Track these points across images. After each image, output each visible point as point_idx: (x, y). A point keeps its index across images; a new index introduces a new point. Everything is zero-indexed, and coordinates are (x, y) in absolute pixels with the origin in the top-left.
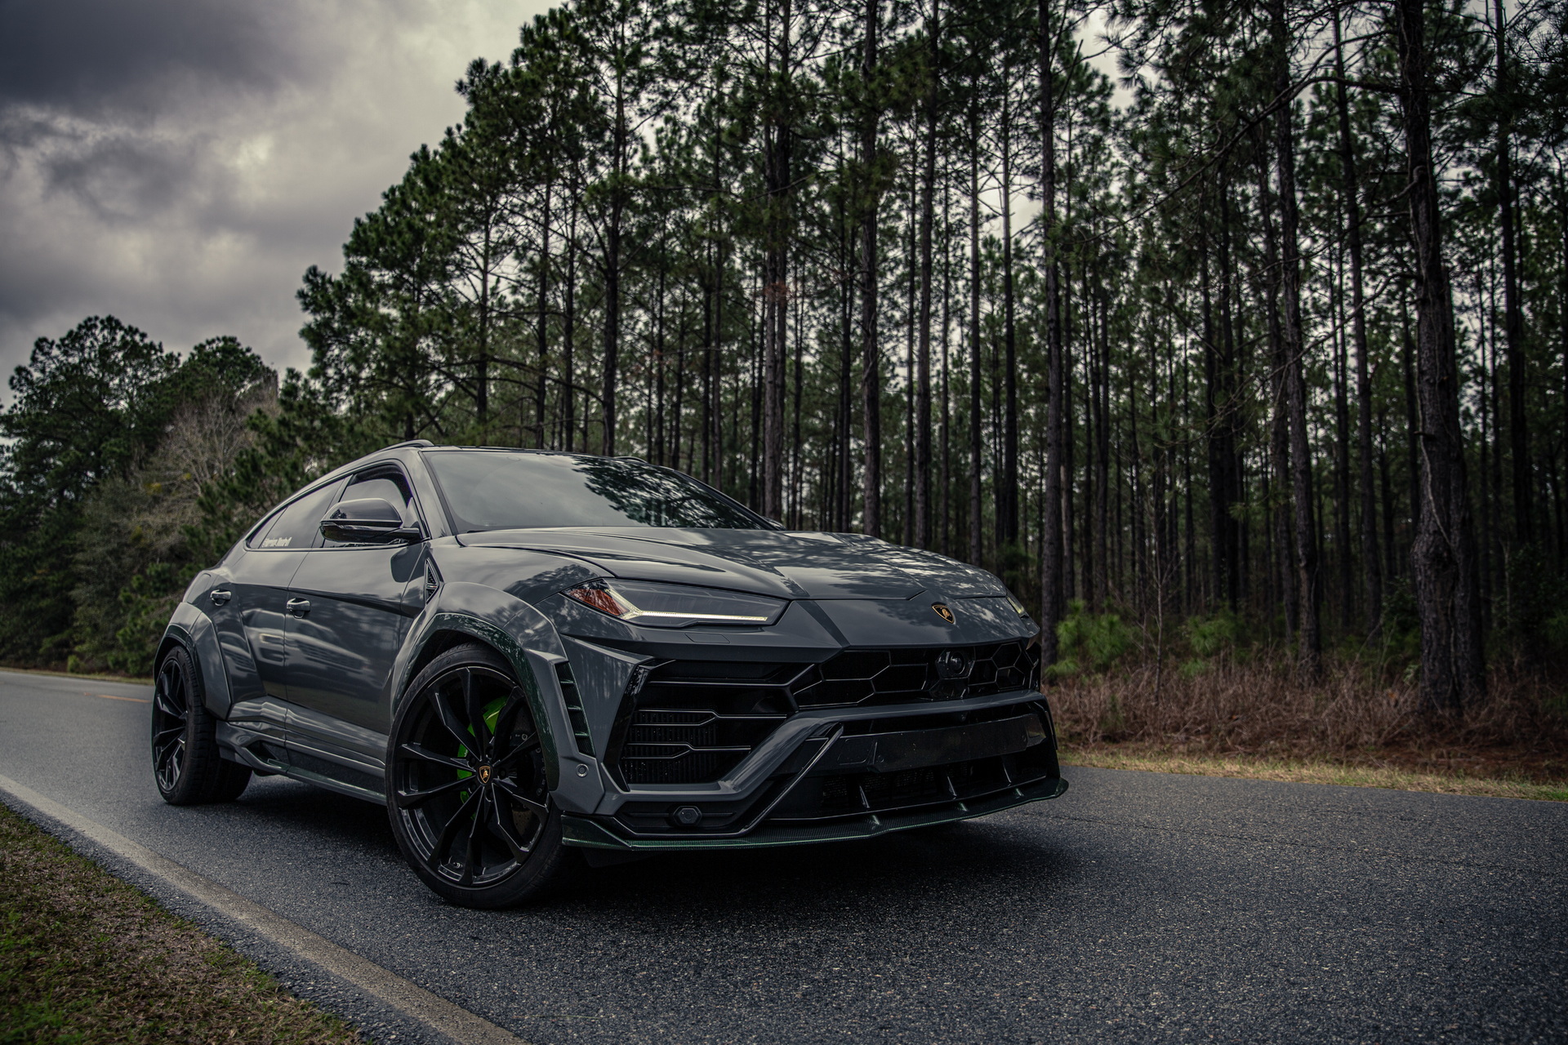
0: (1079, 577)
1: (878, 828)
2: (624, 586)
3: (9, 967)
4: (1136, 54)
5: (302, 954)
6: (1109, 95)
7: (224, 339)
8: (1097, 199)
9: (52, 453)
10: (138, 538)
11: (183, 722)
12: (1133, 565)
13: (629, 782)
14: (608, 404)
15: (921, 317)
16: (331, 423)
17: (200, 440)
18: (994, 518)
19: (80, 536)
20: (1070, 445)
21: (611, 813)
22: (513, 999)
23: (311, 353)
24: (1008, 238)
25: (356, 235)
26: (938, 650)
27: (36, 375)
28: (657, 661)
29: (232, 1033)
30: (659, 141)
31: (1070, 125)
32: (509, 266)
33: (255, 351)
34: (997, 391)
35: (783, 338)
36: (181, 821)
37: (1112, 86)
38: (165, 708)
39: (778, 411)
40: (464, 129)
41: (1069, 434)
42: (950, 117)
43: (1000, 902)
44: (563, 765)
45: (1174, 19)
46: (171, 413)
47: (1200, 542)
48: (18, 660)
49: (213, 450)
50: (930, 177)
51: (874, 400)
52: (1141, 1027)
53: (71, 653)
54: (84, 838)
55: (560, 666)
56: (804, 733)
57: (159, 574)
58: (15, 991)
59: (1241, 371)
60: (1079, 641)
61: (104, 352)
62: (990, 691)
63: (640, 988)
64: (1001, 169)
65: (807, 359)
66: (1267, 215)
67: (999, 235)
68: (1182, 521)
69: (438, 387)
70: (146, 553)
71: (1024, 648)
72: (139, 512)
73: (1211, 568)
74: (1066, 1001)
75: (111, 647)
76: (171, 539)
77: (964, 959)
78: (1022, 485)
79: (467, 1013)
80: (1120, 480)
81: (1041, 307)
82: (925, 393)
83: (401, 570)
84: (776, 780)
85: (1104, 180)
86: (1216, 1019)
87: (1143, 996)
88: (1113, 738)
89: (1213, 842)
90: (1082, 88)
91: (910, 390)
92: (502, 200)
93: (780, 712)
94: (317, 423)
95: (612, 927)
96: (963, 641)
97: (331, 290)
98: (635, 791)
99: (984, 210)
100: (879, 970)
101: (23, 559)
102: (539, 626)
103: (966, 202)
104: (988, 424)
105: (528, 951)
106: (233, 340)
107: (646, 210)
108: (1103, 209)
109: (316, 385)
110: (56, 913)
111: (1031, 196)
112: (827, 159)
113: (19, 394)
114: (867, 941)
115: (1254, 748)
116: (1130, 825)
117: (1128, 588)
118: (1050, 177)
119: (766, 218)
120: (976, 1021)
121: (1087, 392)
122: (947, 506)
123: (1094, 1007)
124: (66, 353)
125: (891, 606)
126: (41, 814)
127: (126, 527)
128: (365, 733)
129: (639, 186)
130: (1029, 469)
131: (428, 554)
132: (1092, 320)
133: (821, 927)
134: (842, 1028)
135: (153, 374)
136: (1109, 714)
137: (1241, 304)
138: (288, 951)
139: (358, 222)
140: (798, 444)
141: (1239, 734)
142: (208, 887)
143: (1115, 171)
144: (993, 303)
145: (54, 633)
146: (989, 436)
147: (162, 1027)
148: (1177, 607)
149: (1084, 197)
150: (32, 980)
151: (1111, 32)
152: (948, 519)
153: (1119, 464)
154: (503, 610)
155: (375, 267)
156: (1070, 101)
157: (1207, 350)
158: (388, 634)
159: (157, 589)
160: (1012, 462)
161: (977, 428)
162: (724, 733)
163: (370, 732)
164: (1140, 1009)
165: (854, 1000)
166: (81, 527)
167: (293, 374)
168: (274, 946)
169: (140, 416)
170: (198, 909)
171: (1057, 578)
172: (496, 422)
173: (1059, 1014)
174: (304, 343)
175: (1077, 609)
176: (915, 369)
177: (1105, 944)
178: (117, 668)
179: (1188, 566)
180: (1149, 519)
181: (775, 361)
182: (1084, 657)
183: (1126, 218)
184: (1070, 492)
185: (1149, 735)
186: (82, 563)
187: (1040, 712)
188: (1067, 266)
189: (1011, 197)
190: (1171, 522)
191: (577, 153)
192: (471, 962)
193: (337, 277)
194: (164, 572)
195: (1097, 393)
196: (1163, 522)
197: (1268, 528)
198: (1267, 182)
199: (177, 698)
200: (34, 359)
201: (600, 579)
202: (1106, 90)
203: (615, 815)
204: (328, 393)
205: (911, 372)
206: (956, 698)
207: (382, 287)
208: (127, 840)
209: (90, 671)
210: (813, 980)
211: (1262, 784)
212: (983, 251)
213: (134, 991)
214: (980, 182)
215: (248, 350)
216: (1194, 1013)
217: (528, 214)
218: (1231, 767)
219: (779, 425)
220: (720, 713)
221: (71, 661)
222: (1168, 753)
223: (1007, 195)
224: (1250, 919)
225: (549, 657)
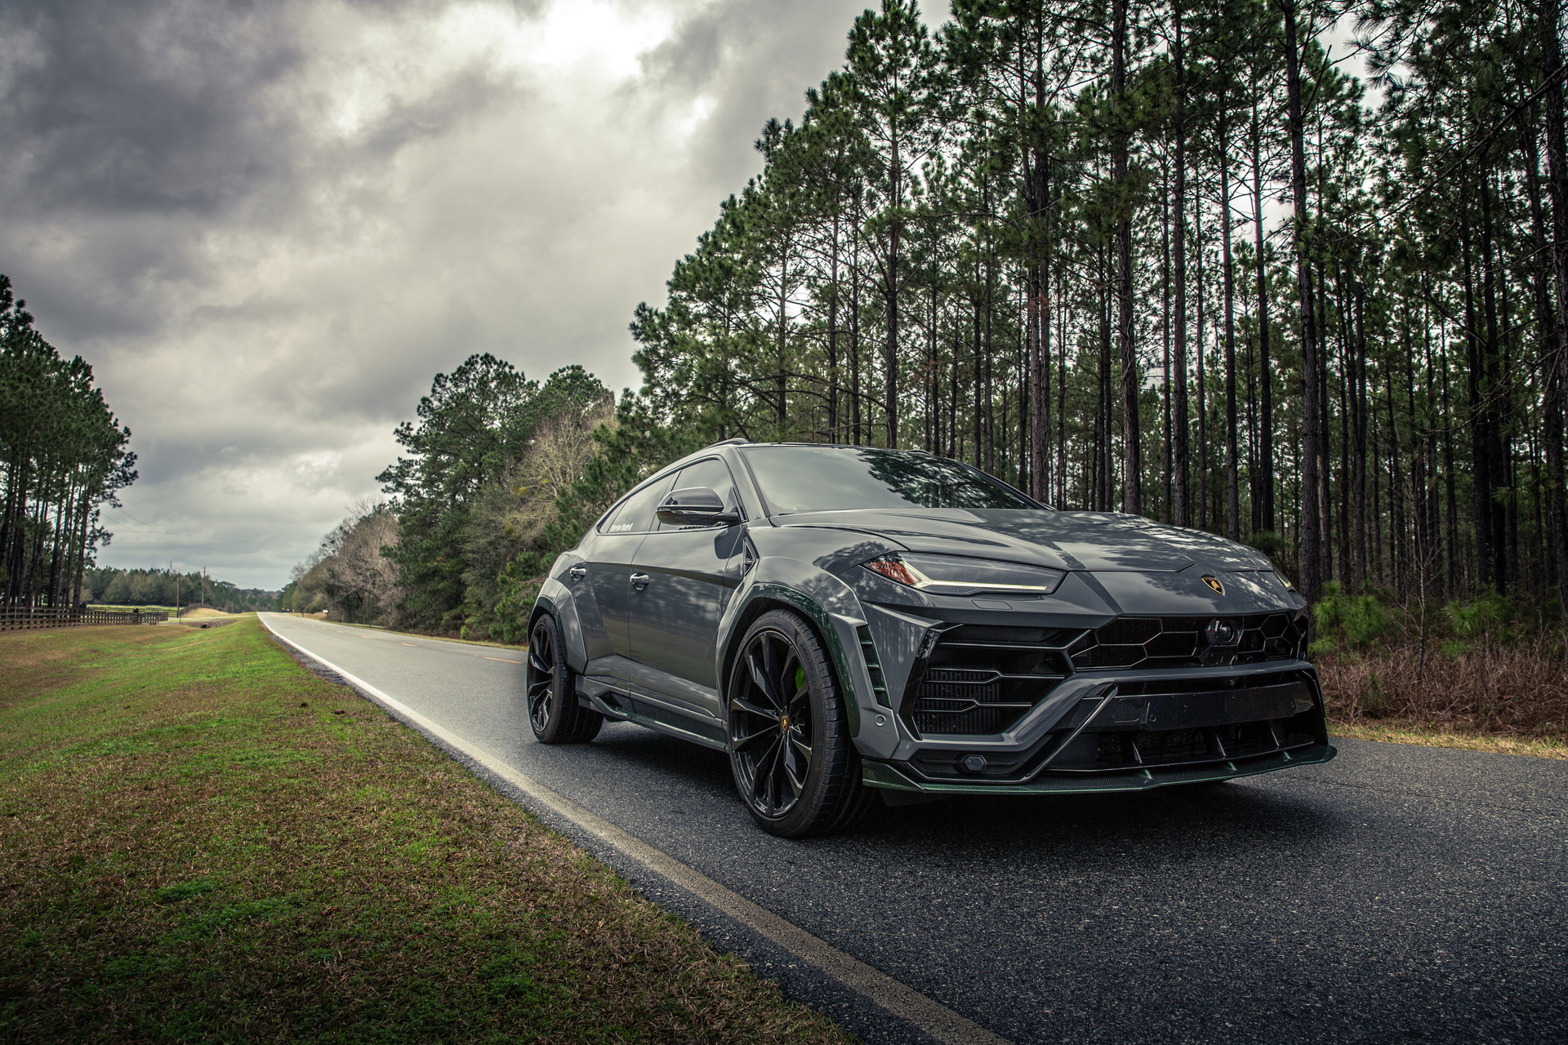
0: (1336, 562)
1: (1151, 782)
2: (916, 559)
3: (436, 858)
4: (1386, 55)
5: (651, 866)
6: (1360, 96)
7: (573, 367)
8: (1349, 198)
9: (447, 465)
10: (510, 532)
11: (550, 676)
12: (1393, 549)
13: (921, 732)
14: (891, 410)
15: (1175, 322)
16: (658, 434)
17: (555, 452)
18: (1250, 505)
19: (468, 530)
20: (1326, 435)
21: (906, 758)
22: (826, 914)
23: (643, 375)
24: (1260, 242)
25: (677, 273)
26: (1207, 619)
27: (436, 404)
28: (946, 625)
29: (601, 923)
30: (927, 175)
31: (1320, 130)
32: (802, 293)
33: (596, 377)
34: (1251, 387)
35: (1047, 345)
36: (551, 756)
37: (1363, 88)
38: (536, 665)
39: (1044, 411)
40: (764, 178)
41: (1325, 425)
42: (1199, 132)
43: (1272, 856)
44: (864, 716)
45: (1429, 15)
46: (533, 429)
47: (1462, 527)
48: (426, 629)
49: (565, 459)
50: (1180, 189)
51: (1132, 397)
52: (1426, 982)
53: (463, 624)
54: (480, 766)
55: (861, 630)
56: (1081, 694)
57: (526, 561)
58: (441, 876)
59: (1506, 357)
60: (1335, 621)
61: (483, 382)
62: (1259, 658)
63: (937, 913)
64: (1251, 176)
65: (1069, 364)
66: (1536, 200)
67: (1251, 239)
68: (1443, 507)
69: (745, 399)
70: (515, 543)
71: (1291, 619)
72: (510, 511)
73: (1475, 552)
74: (1345, 951)
75: (491, 620)
76: (534, 533)
77: (1239, 906)
78: (1277, 476)
79: (787, 923)
80: (1377, 469)
81: (1296, 304)
82: (1181, 391)
83: (723, 548)
84: (1057, 735)
85: (1355, 180)
86: (1508, 982)
87: (1426, 953)
88: (1374, 714)
89: (1492, 812)
90: (1331, 93)
91: (1166, 389)
92: (796, 238)
93: (1058, 672)
94: (648, 434)
95: (908, 860)
96: (1231, 611)
97: (657, 321)
98: (927, 740)
99: (1235, 216)
100: (1156, 911)
101: (428, 549)
102: (841, 595)
103: (1217, 209)
104: (1242, 418)
105: (837, 876)
106: (579, 368)
107: (918, 237)
108: (1354, 207)
109: (646, 402)
110: (465, 821)
111: (1281, 200)
112: (1085, 181)
113: (424, 420)
114: (1143, 884)
115: (1527, 728)
116: (1401, 792)
117: (1387, 571)
118: (1300, 181)
119: (1026, 238)
120: (1253, 962)
121: (1343, 385)
122: (1204, 495)
123: (1374, 959)
124: (456, 385)
125: (1157, 577)
126: (448, 745)
127: (501, 523)
128: (693, 688)
129: (912, 216)
130: (1284, 457)
131: (746, 534)
132: (1346, 315)
133: (1100, 870)
134: (1124, 959)
135: (518, 398)
136: (1370, 692)
137: (1505, 291)
138: (638, 863)
139: (678, 263)
140: (1063, 440)
141: (1511, 714)
142: (574, 809)
143: (1368, 169)
144: (1246, 304)
145: (451, 608)
146: (1244, 428)
147: (547, 914)
148: (1438, 592)
149: (1335, 198)
150: (452, 870)
151: (1360, 36)
152: (1205, 507)
153: (1376, 452)
154: (810, 581)
155: (691, 299)
156: (1320, 107)
157: (1469, 337)
158: (712, 605)
159: (526, 573)
160: (1267, 451)
161: (1233, 421)
162: (1008, 690)
163: (698, 686)
164: (1423, 964)
165: (1134, 936)
166: (469, 522)
167: (628, 393)
168: (628, 858)
169: (510, 433)
170: (568, 826)
171: (1314, 561)
172: (791, 429)
173: (1339, 962)
174: (636, 367)
175: (1333, 591)
176: (1172, 368)
177: (1382, 902)
178: (496, 637)
179: (1450, 550)
180: (1410, 506)
181: (1040, 366)
182: (1342, 636)
183: (1380, 214)
184: (1326, 480)
185: (1412, 712)
186: (469, 552)
187: (1309, 681)
188: (1321, 266)
189: (1262, 203)
190: (1431, 508)
191: (856, 192)
192: (789, 882)
193: (662, 310)
194: (530, 559)
195: (1352, 385)
196: (1423, 508)
197: (1538, 512)
198: (1536, 166)
199: (546, 658)
200: (434, 391)
201: (895, 553)
202: (1356, 93)
203: (910, 760)
204: (656, 408)
205: (1167, 372)
206: (1226, 663)
207: (698, 317)
208: (512, 769)
209: (477, 639)
210: (1094, 916)
211: (1542, 761)
212: (1234, 256)
213: (525, 884)
214: (1231, 191)
215: (591, 376)
216: (1484, 974)
217: (819, 248)
218: (1507, 744)
219: (1046, 423)
220: (1002, 672)
221: (463, 630)
222: (1435, 730)
223: (1258, 201)
224: (1541, 888)
225: (852, 621)
